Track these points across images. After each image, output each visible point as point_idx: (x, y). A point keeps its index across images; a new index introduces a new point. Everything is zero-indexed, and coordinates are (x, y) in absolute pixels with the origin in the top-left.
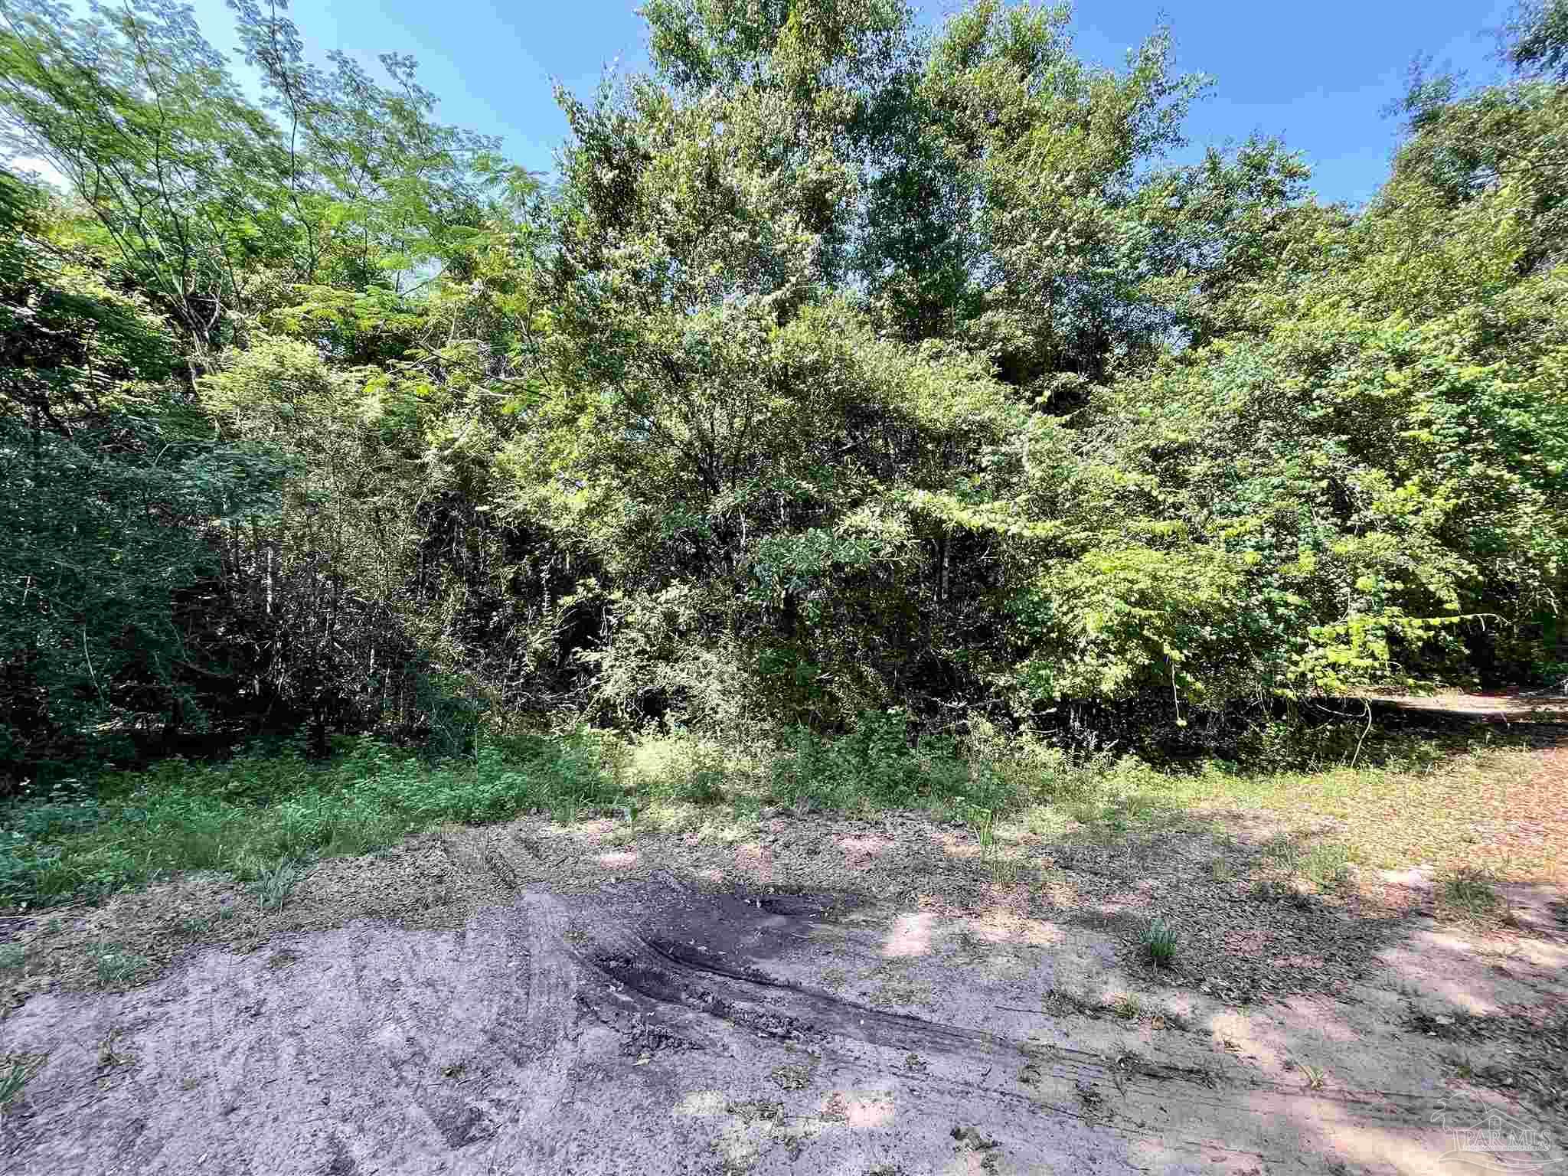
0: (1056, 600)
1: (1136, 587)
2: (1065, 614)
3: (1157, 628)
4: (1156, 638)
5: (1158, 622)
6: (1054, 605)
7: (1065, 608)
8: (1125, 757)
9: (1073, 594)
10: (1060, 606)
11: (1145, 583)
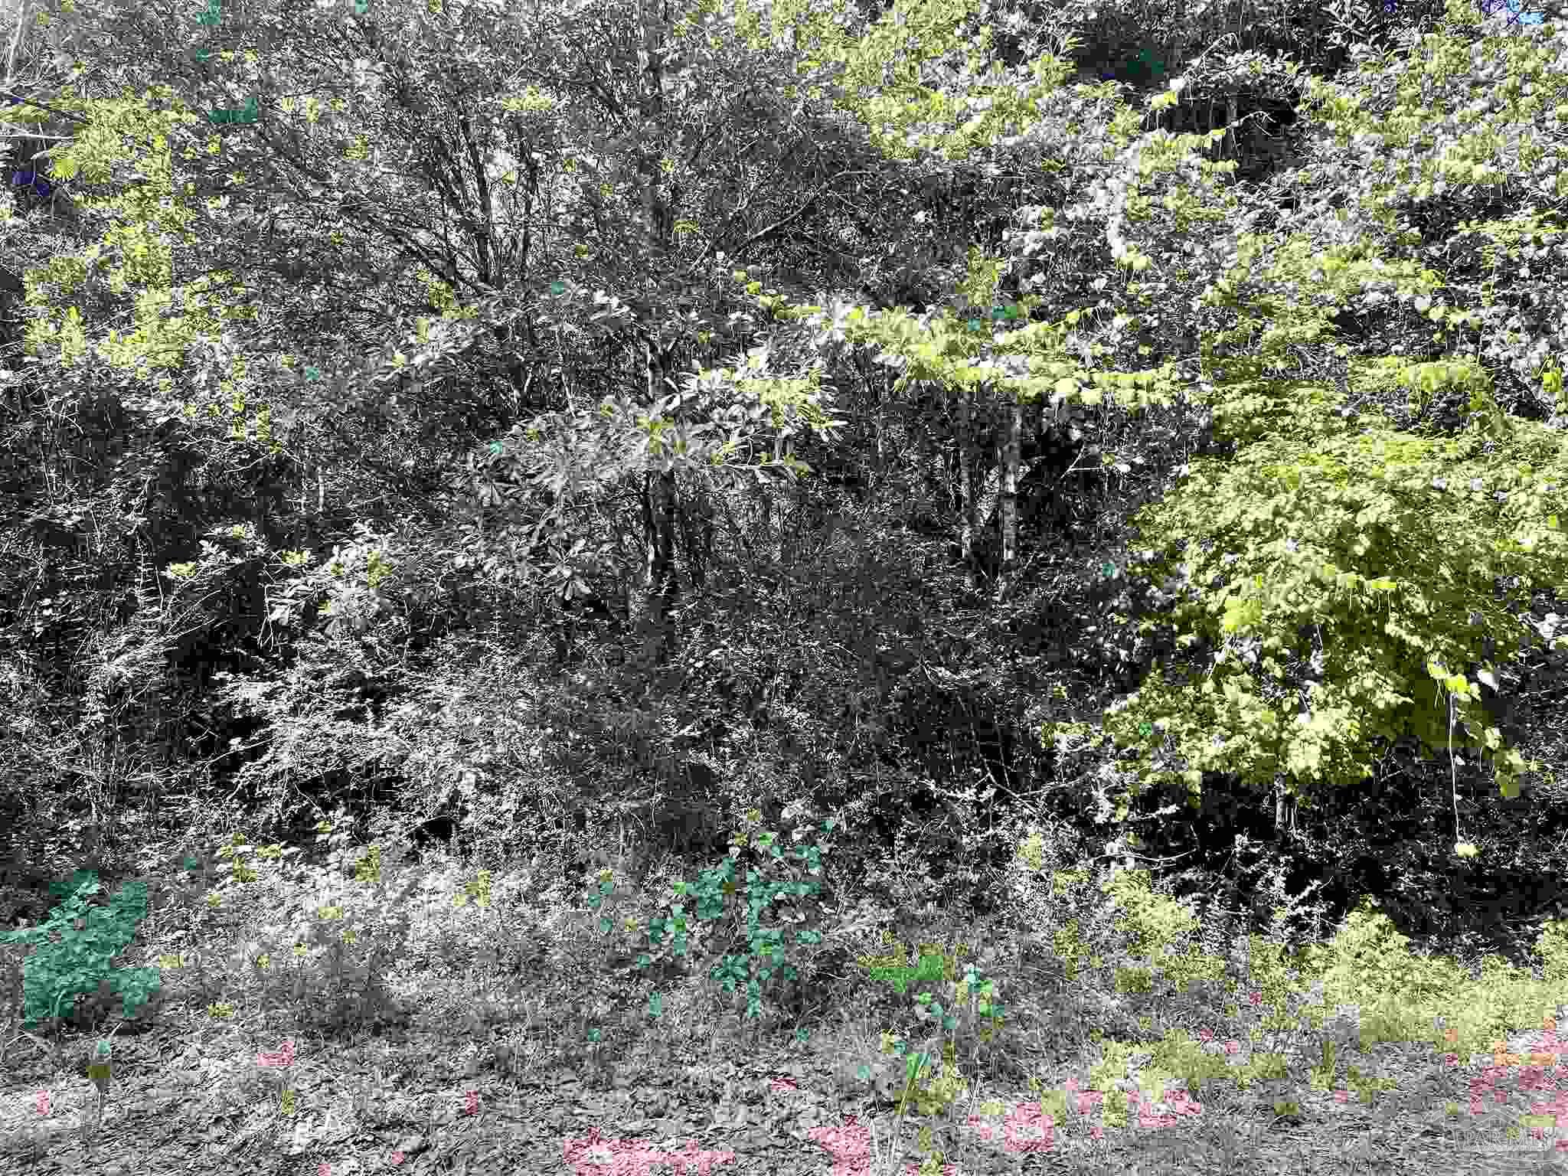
0: (1193, 555)
1: (1361, 520)
2: (1214, 587)
3: (1418, 618)
4: (1416, 641)
5: (1420, 604)
6: (1188, 569)
7: (1210, 576)
8: (1354, 917)
9: (1227, 539)
10: (1202, 569)
11: (1380, 509)
